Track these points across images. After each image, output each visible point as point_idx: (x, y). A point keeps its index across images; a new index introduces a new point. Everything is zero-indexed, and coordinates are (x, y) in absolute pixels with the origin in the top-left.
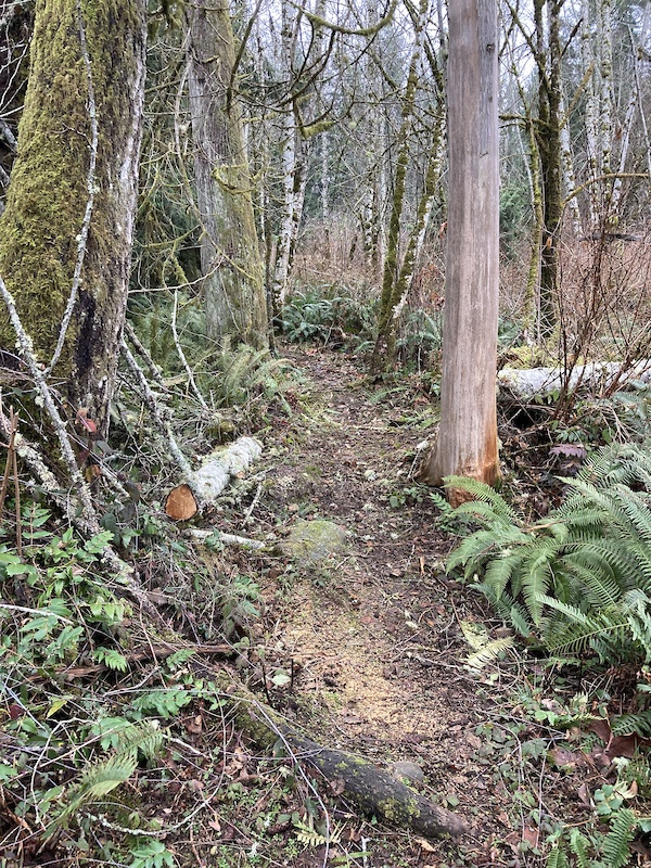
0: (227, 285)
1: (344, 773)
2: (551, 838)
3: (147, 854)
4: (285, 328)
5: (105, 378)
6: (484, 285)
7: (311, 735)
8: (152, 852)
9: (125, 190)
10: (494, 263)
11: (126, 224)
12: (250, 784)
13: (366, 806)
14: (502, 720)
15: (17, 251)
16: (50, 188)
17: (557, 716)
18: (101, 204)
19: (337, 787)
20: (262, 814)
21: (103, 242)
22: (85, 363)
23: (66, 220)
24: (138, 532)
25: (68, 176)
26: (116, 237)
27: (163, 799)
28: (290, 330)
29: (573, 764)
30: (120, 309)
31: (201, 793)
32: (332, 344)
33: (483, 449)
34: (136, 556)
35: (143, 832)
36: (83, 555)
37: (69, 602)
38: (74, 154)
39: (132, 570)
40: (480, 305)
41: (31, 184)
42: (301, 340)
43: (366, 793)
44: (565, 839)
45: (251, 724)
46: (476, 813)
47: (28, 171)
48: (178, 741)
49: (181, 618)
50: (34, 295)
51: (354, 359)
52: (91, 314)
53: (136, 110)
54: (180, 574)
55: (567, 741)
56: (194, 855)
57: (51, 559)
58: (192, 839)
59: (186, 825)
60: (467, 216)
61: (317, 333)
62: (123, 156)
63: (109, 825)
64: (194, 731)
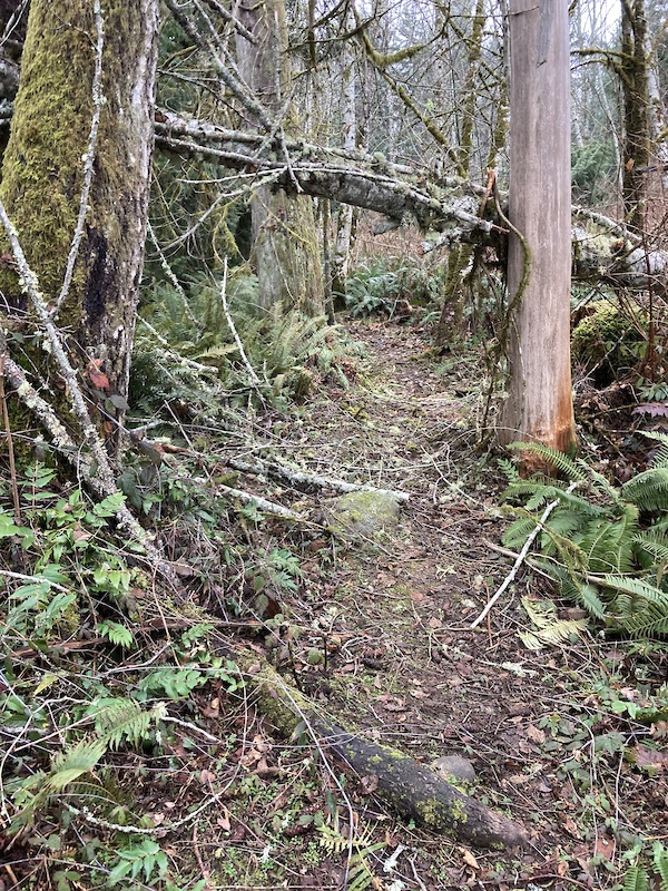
0: (280, 250)
1: (378, 768)
2: (630, 854)
3: (136, 855)
4: (347, 303)
5: (121, 328)
6: (554, 219)
7: (343, 723)
8: (143, 853)
9: (138, 116)
10: (565, 194)
11: (141, 156)
12: (267, 777)
13: (403, 808)
14: (573, 711)
15: (20, 186)
16: (51, 113)
17: (639, 708)
18: (109, 131)
19: (369, 784)
20: (280, 813)
21: (114, 175)
22: (97, 310)
23: (72, 149)
24: (160, 497)
25: (72, 99)
26: (129, 169)
27: (167, 790)
28: (353, 304)
29: (659, 765)
30: (137, 252)
31: (211, 786)
32: (398, 318)
33: (556, 410)
34: (159, 523)
35: (136, 830)
36: (91, 519)
37: (71, 569)
38: (78, 74)
39: (153, 538)
40: (550, 243)
41: (32, 110)
42: (364, 315)
43: (403, 793)
44: (646, 856)
45: (274, 709)
46: (537, 820)
47: (29, 97)
48: (190, 725)
49: (207, 591)
50: (38, 234)
51: (421, 332)
52: (102, 255)
53: (149, 26)
54: (208, 543)
55: (651, 737)
56: (196, 858)
57: (54, 521)
58: (195, 839)
59: (190, 822)
60: (532, 139)
61: (381, 306)
62: (134, 77)
63: (94, 820)
64: (211, 715)
